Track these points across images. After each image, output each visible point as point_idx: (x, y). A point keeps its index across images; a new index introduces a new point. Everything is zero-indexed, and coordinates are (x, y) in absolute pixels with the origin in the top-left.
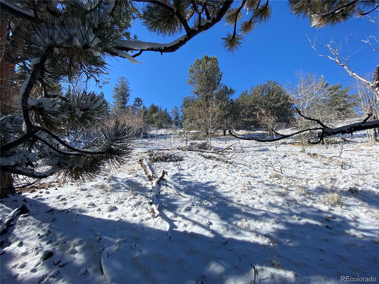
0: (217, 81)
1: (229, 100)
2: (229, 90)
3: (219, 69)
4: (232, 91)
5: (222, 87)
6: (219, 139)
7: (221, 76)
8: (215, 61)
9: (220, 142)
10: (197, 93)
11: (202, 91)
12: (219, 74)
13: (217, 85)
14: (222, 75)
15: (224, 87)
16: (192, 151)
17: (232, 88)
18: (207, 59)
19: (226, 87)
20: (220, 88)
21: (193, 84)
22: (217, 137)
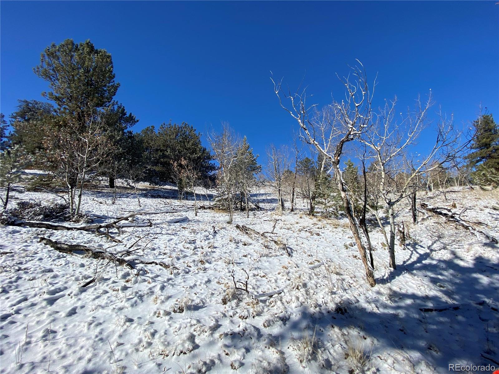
0: (106, 94)
1: (125, 131)
2: (128, 115)
3: (114, 77)
4: (132, 119)
5: (116, 107)
6: (99, 192)
7: (116, 88)
8: (108, 60)
9: (101, 200)
10: (57, 99)
11: (71, 99)
12: (111, 84)
13: (105, 100)
14: (118, 88)
15: (119, 107)
16: (19, 225)
17: (132, 115)
18: (92, 50)
19: (124, 110)
20: (111, 108)
21: (51, 79)
22: (96, 190)
